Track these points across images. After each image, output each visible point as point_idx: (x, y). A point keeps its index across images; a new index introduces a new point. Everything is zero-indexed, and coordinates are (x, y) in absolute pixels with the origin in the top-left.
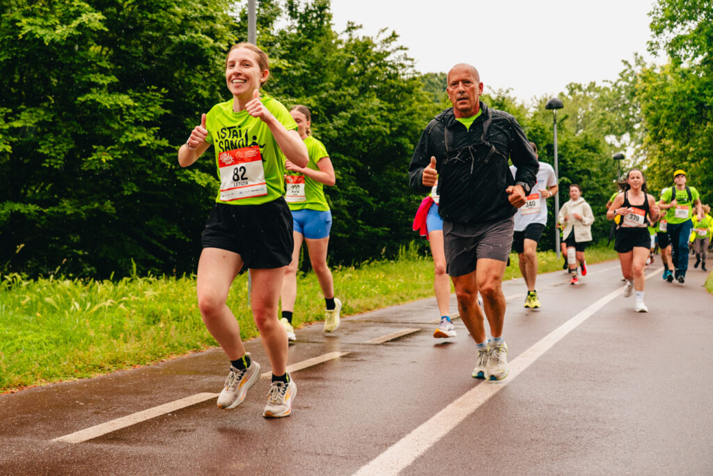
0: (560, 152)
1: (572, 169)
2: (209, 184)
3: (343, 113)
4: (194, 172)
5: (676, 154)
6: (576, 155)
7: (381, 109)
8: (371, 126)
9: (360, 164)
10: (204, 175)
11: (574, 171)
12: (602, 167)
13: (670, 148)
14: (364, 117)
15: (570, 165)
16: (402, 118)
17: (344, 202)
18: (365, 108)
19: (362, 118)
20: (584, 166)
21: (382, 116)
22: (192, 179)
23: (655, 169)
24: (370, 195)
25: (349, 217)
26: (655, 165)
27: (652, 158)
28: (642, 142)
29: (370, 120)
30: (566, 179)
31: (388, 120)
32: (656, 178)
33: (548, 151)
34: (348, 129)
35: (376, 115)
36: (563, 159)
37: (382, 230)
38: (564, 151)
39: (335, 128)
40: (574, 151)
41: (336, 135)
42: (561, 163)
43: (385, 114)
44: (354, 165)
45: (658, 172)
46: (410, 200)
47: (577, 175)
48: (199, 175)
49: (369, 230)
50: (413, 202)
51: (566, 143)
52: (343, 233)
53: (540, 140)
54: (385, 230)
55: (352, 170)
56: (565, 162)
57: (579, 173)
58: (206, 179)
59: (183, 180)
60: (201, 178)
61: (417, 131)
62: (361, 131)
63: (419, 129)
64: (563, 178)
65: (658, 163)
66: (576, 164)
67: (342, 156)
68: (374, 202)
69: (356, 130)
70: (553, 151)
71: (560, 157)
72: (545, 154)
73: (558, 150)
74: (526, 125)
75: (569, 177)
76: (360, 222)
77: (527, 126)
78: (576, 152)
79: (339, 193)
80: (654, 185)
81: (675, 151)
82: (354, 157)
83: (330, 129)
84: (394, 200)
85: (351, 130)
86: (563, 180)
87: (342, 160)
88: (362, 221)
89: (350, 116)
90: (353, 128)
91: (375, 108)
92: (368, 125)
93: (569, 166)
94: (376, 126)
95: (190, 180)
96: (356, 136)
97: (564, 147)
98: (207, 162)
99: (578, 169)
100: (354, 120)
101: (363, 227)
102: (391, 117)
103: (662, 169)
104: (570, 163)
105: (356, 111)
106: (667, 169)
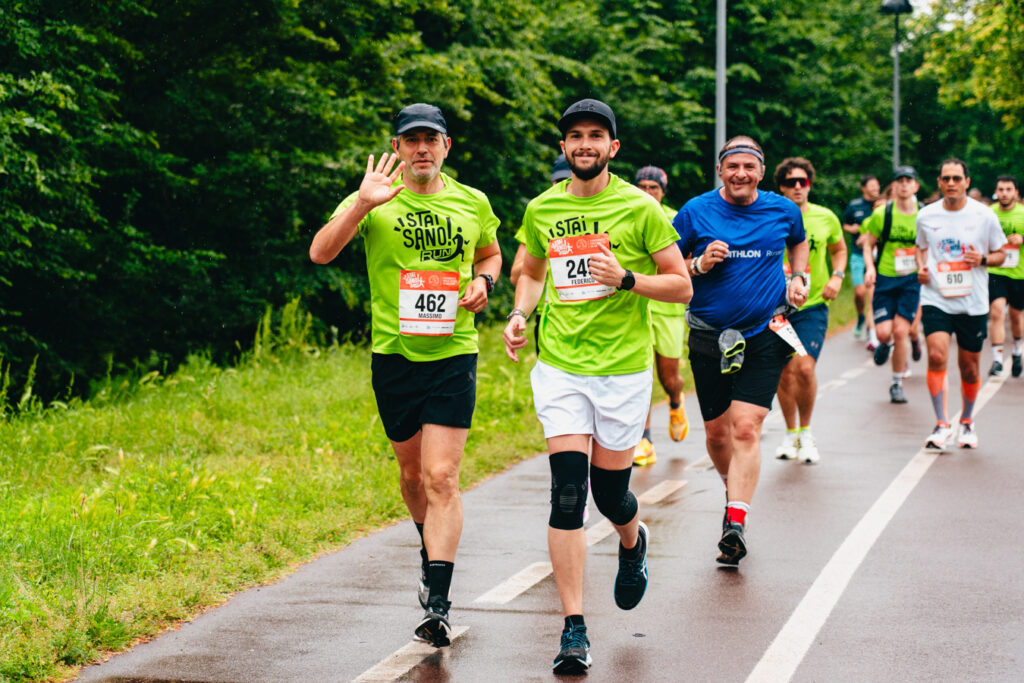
1: (762, 38)
9: (129, 48)
11: (769, 44)
12: (850, 25)
15: (760, 25)
17: (80, 174)
20: (797, 29)
23: (996, 47)
24: (164, 150)
25: (96, 218)
26: (997, 33)
27: (991, 13)
30: (746, 70)
32: (997, 70)
37: (199, 258)
44: (115, 55)
45: (1005, 55)
46: (287, 165)
47: (775, 57)
49: (161, 257)
50: (295, 170)
52: (77, 267)
54: (207, 258)
55: (107, 70)
56: (744, 16)
57: (782, 50)
64: (738, 67)
65: (1006, 28)
66: (773, 24)
67: (78, 31)
68: (172, 167)
75: (752, 64)
76: (132, 231)
79: (65, 144)
80: (993, 89)
82: (117, 33)
84: (237, 163)
86: (738, 73)
87: (78, 42)
88: (139, 229)
93: (756, 30)
99: (782, 38)
101: (143, 248)
104: (760, 19)
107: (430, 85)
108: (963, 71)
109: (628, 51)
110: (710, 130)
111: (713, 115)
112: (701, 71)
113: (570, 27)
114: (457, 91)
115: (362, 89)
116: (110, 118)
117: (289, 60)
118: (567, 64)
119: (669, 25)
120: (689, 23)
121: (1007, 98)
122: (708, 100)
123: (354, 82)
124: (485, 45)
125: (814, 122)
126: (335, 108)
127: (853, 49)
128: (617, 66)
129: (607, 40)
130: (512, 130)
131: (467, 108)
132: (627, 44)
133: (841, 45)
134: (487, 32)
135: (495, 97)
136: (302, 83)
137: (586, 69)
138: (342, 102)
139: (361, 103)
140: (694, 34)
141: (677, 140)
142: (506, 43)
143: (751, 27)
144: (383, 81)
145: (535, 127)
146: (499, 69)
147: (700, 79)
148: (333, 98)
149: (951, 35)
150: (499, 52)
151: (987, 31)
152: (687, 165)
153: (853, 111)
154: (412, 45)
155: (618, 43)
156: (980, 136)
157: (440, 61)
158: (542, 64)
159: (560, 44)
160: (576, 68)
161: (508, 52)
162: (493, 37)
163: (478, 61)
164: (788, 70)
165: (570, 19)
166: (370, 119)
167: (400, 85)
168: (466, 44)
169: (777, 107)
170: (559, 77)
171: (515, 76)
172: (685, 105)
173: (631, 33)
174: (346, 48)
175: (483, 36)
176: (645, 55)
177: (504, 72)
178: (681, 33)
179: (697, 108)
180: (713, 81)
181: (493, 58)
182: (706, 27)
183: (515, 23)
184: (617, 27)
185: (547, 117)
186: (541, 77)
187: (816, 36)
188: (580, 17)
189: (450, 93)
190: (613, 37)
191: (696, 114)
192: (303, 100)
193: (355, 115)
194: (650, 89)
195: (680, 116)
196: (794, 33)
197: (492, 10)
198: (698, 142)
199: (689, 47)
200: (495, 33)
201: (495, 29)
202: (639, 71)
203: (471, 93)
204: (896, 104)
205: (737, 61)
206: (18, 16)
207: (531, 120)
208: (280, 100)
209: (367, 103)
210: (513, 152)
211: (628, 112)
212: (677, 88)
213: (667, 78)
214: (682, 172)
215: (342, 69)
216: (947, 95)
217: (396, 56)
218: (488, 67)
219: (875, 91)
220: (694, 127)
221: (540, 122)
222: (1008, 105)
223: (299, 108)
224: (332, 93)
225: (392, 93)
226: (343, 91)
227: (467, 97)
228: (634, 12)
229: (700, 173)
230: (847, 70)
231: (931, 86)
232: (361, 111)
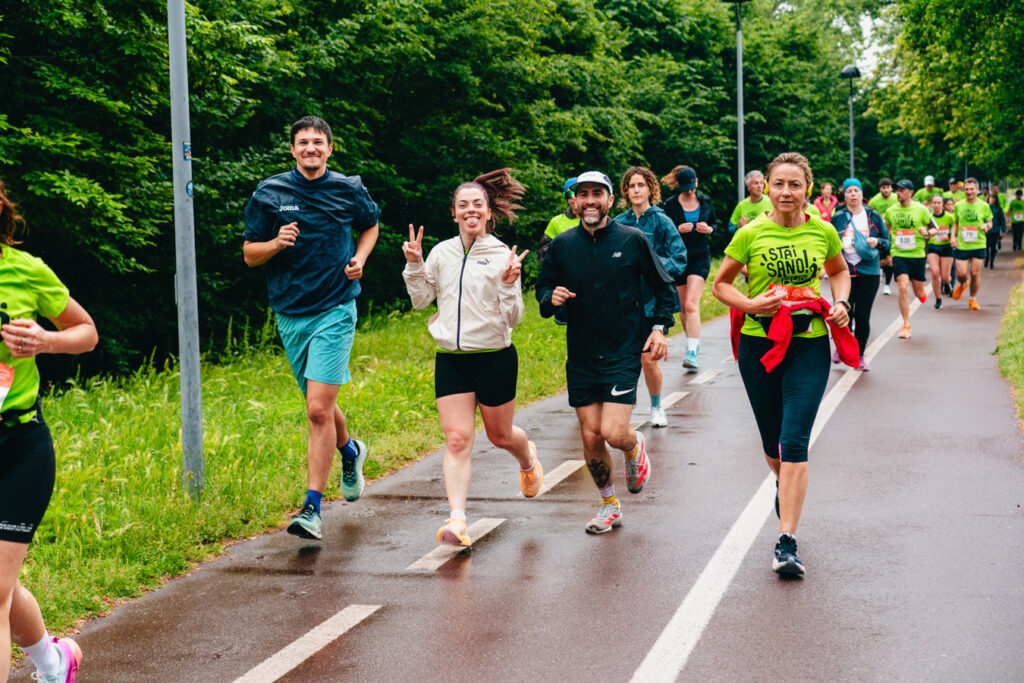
0: (747, 64)
1: (767, 95)
2: (92, 201)
3: (345, 22)
4: (61, 176)
5: (950, 68)
6: (775, 69)
7: (414, 10)
8: (399, 44)
9: (377, 114)
10: (82, 182)
11: (772, 100)
12: (822, 86)
13: (941, 57)
14: (384, 27)
15: (765, 87)
16: (457, 24)
18: (386, 10)
19: (381, 30)
20: (789, 89)
21: (418, 22)
22: (58, 191)
23: (914, 96)
24: (400, 175)
26: (914, 87)
27: (910, 75)
28: (891, 40)
29: (398, 32)
30: (757, 116)
31: (430, 31)
32: (915, 111)
33: (724, 62)
34: (356, 50)
35: (409, 23)
36: (751, 77)
38: (754, 62)
39: (330, 54)
40: (771, 61)
41: (334, 65)
42: (747, 85)
43: (426, 19)
44: (368, 118)
45: (919, 102)
47: (775, 107)
48: (71, 183)
51: (758, 46)
53: (711, 42)
55: (364, 127)
56: (755, 82)
57: (779, 102)
58: (85, 191)
59: (39, 192)
60: (76, 190)
61: (485, 49)
62: (380, 55)
63: (489, 45)
64: (751, 114)
65: (920, 84)
66: (773, 87)
67: (346, 105)
68: (405, 186)
69: (371, 52)
70: (735, 62)
71: (747, 72)
72: (719, 67)
73: (744, 61)
74: (685, 13)
75: (760, 112)
77: (687, 15)
78: (776, 61)
80: (912, 122)
81: (949, 63)
82: (367, 104)
83: (322, 56)
84: (444, 182)
85: (362, 51)
86: (752, 118)
87: (345, 111)
89: (358, 26)
90: (366, 48)
91: (407, 10)
92: (394, 43)
93: (763, 91)
94: (409, 45)
95: (55, 193)
96: (369, 64)
97: (754, 55)
98: (84, 153)
99: (780, 95)
100: (365, 35)
101: (388, 236)
102: (437, 25)
103: (926, 94)
104: (765, 84)
105: (370, 17)
106: (934, 93)
107: (561, 131)
108: (894, 112)
109: (683, 106)
110: (735, 153)
111: (736, 144)
112: (729, 117)
113: (647, 92)
114: (577, 133)
115: (519, 134)
116: (366, 157)
117: (474, 118)
118: (646, 116)
119: (709, 89)
120: (721, 88)
121: (921, 128)
122: (734, 135)
123: (514, 130)
124: (594, 105)
125: (800, 147)
126: (503, 147)
127: (825, 101)
128: (677, 116)
129: (670, 100)
130: (613, 157)
131: (584, 144)
132: (684, 102)
133: (816, 98)
134: (596, 97)
135: (601, 137)
136: (482, 132)
137: (658, 118)
138: (507, 143)
139: (519, 144)
140: (724, 95)
141: (715, 160)
142: (607, 103)
143: (760, 89)
144: (532, 129)
145: (627, 155)
146: (603, 120)
147: (729, 122)
148: (501, 141)
149: (885, 90)
150: (603, 109)
151: (908, 86)
152: (722, 176)
153: (824, 139)
154: (549, 107)
155: (677, 101)
156: (905, 152)
157: (567, 116)
158: (630, 116)
159: (641, 104)
160: (651, 118)
161: (609, 109)
162: (599, 101)
163: (590, 115)
164: (784, 115)
165: (647, 88)
166: (525, 153)
167: (542, 131)
168: (583, 105)
169: (777, 138)
170: (641, 124)
171: (614, 124)
172: (719, 138)
173: (685, 95)
174: (509, 109)
175: (593, 99)
176: (695, 108)
177: (607, 121)
178: (716, 94)
179: (727, 140)
180: (736, 123)
181: (600, 113)
182: (731, 90)
183: (613, 91)
184: (676, 92)
185: (634, 148)
186: (629, 123)
187: (800, 93)
188: (653, 86)
189: (573, 135)
190: (674, 98)
191: (727, 144)
192: (484, 142)
193: (515, 150)
194: (698, 130)
195: (717, 145)
196: (787, 92)
197: (599, 84)
198: (727, 161)
199: (722, 103)
200: (601, 98)
201: (600, 95)
202: (691, 118)
203: (586, 135)
204: (851, 134)
205: (751, 111)
206: (309, 96)
207: (624, 150)
208: (469, 143)
209: (523, 143)
210: (613, 170)
211: (684, 144)
212: (715, 128)
213: (708, 122)
214: (719, 180)
215: (507, 123)
216: (883, 128)
217: (540, 113)
218: (596, 119)
219: (838, 126)
220: (725, 152)
221: (630, 151)
222: (922, 132)
223: (481, 148)
224: (501, 138)
225: (538, 137)
226: (508, 136)
227: (584, 137)
228: (687, 82)
229: (730, 180)
230: (820, 114)
231: (872, 123)
232: (518, 148)
